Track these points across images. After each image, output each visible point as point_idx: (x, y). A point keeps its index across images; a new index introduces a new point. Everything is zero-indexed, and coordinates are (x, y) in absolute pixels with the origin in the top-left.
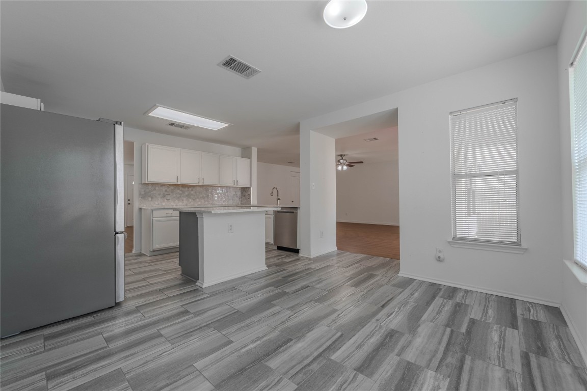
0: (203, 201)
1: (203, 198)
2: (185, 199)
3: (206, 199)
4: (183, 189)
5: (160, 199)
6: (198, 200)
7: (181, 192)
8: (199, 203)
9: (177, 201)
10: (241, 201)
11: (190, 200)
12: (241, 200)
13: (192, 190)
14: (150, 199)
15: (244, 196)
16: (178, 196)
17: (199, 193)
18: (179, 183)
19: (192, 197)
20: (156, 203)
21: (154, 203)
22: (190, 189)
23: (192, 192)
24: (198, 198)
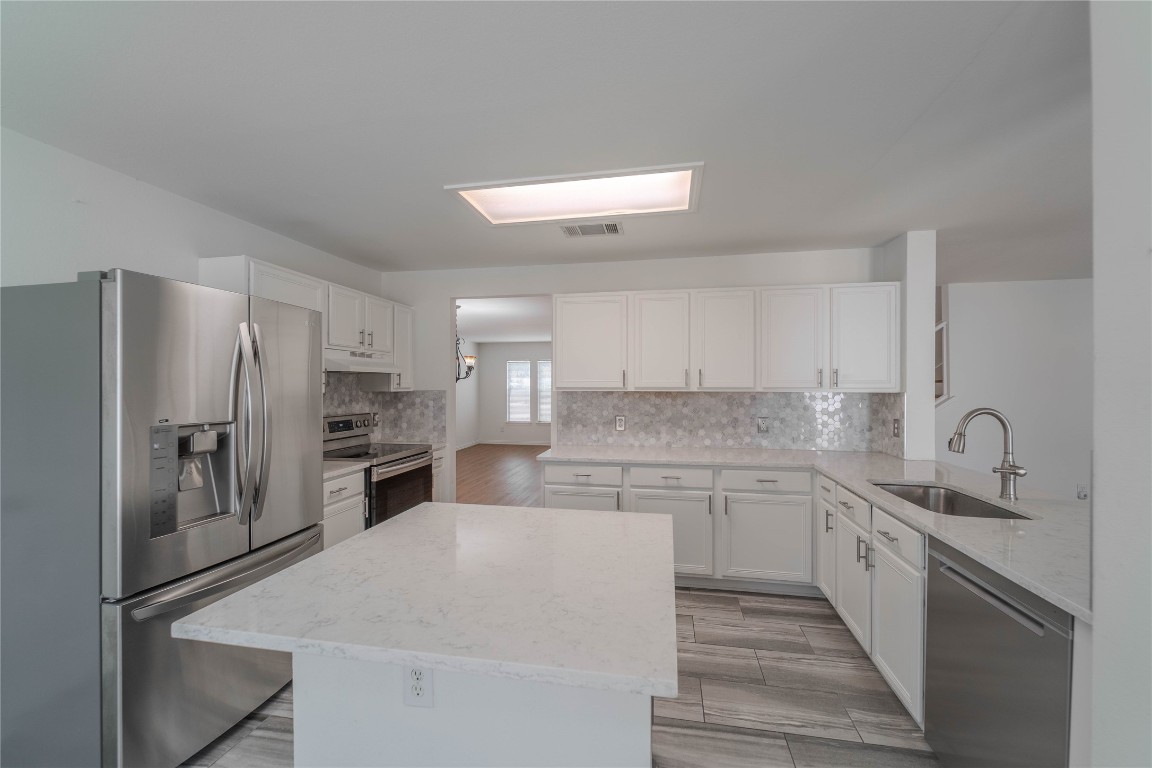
0: (719, 436)
1: (722, 427)
2: (663, 429)
3: (730, 430)
4: (658, 401)
5: (600, 428)
6: (702, 432)
7: (653, 410)
8: (708, 442)
9: (642, 435)
10: (871, 441)
11: (680, 432)
12: (867, 435)
13: (685, 404)
14: (579, 427)
15: (884, 423)
16: (647, 420)
17: (708, 411)
18: (631, 388)
19: (685, 423)
20: (594, 437)
21: (589, 438)
22: (680, 401)
23: (685, 411)
24: (703, 427)
